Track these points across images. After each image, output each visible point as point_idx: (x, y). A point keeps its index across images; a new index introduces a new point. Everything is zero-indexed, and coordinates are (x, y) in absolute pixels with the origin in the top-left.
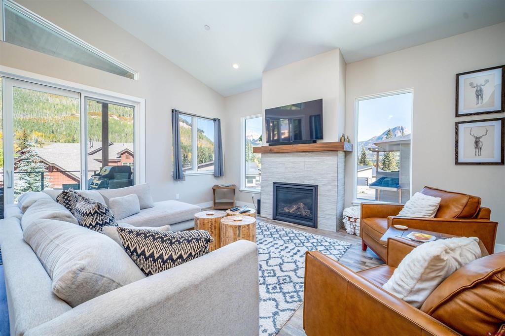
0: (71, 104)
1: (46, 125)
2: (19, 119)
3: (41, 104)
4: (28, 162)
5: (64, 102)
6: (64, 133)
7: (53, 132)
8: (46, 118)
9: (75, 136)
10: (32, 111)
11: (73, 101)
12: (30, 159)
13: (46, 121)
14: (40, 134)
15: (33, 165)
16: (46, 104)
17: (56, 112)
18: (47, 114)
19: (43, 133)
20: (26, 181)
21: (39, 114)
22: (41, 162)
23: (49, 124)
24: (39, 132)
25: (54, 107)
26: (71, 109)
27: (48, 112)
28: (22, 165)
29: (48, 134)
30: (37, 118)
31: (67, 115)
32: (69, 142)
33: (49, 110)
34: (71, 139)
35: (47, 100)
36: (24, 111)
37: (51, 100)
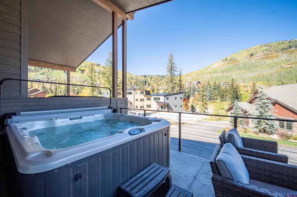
0: (280, 60)
1: (264, 77)
2: (251, 77)
3: (262, 66)
4: (261, 99)
5: (276, 61)
6: (276, 80)
7: (268, 81)
8: (264, 73)
9: (284, 81)
10: (257, 71)
11: (282, 58)
12: (262, 97)
13: (264, 75)
14: (261, 82)
15: (264, 101)
16: (264, 65)
17: (270, 68)
18: (265, 70)
19: (262, 81)
20: (259, 111)
21: (260, 72)
22: (268, 99)
23: (266, 76)
24: (261, 81)
25: (269, 65)
26: (280, 64)
27: (265, 69)
28: (257, 101)
29: (265, 82)
30: (259, 74)
31: (278, 68)
32: (279, 85)
33: (266, 68)
34: (281, 83)
35: (265, 62)
36: (253, 72)
37: (267, 62)
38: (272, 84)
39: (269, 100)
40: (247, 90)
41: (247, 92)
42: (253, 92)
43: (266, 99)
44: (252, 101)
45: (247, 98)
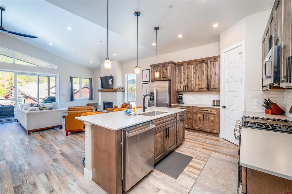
38: (31, 80)
39: (22, 95)
40: (3, 84)
41: (3, 86)
42: (10, 87)
43: (21, 94)
44: (8, 96)
45: (2, 93)
